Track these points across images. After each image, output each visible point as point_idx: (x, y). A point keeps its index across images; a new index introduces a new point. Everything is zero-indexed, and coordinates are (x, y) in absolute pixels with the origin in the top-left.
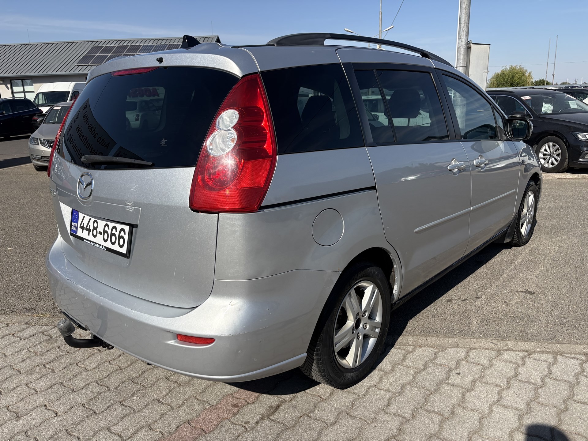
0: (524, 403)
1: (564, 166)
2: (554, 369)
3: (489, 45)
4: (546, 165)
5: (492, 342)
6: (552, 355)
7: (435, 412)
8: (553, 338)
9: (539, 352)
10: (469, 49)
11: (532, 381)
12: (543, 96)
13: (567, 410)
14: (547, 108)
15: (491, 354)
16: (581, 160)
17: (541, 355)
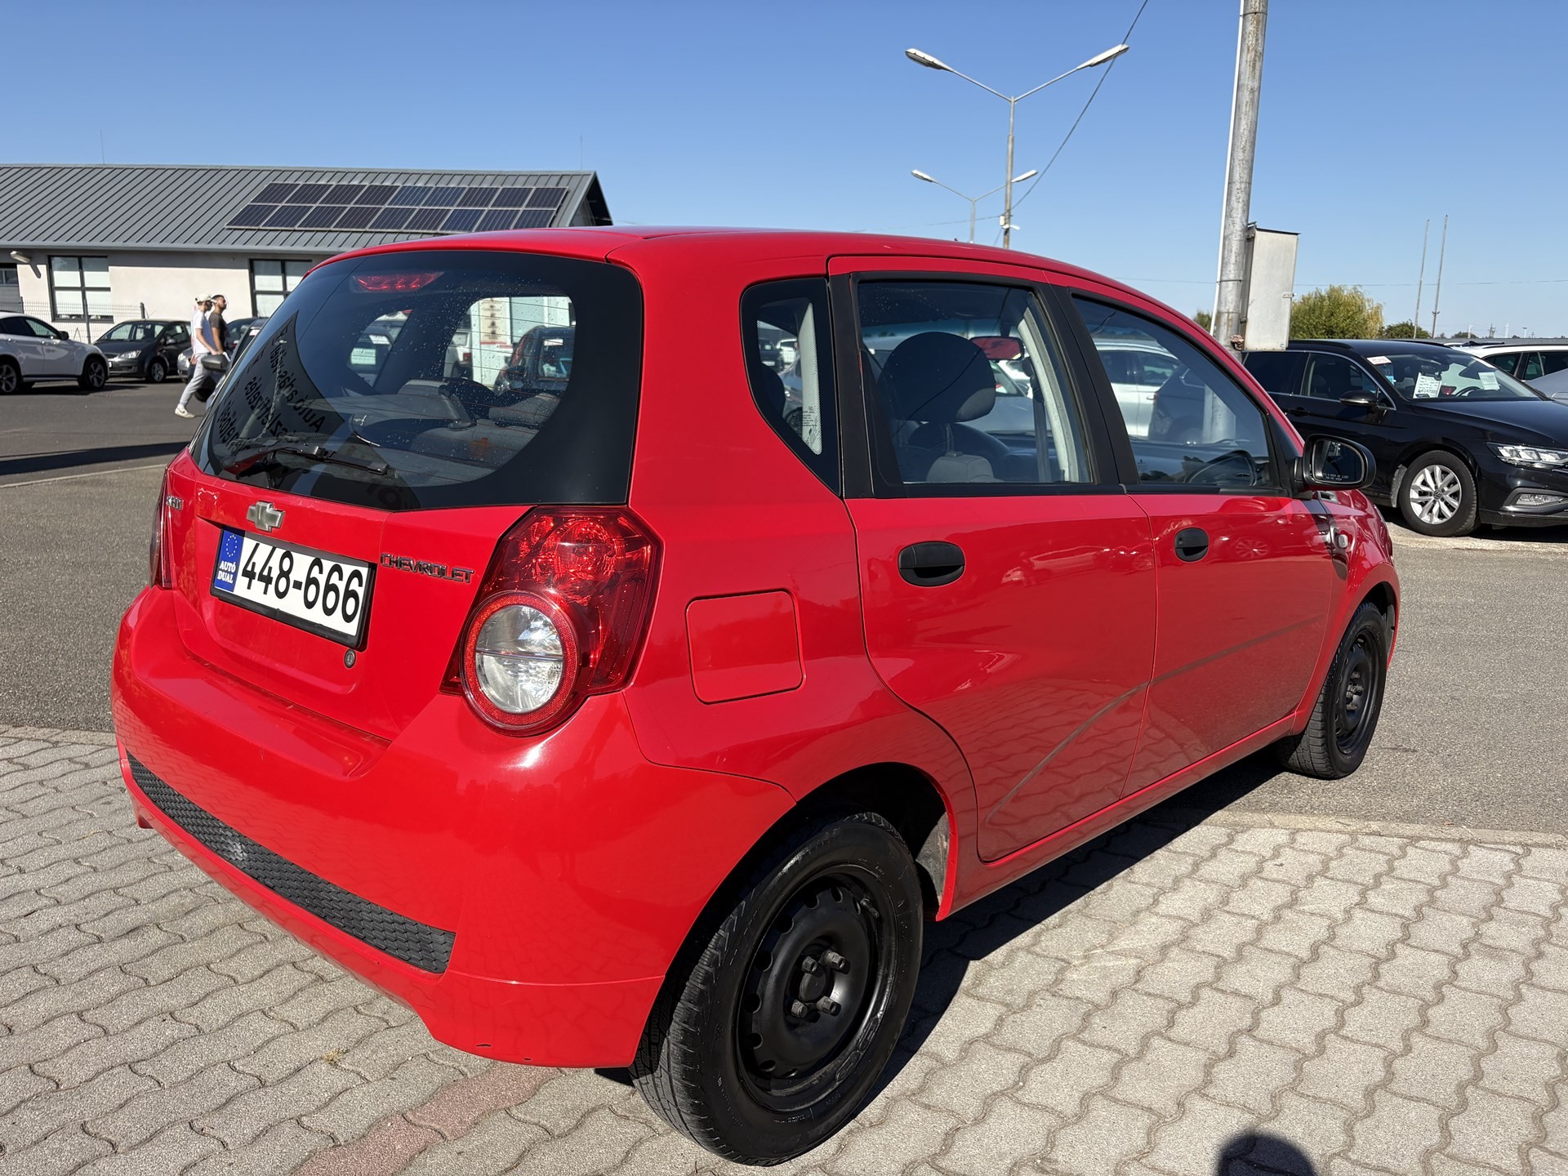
0: (1410, 906)
1: (1468, 520)
2: (1464, 864)
3: (1297, 234)
4: (1426, 518)
5: (1340, 822)
6: (1457, 845)
7: (1245, 915)
8: (1457, 820)
9: (1432, 839)
10: (1251, 243)
11: (1423, 879)
12: (1419, 358)
13: (1491, 920)
14: (1426, 386)
15: (1338, 838)
16: (1511, 508)
17: (1437, 843)
